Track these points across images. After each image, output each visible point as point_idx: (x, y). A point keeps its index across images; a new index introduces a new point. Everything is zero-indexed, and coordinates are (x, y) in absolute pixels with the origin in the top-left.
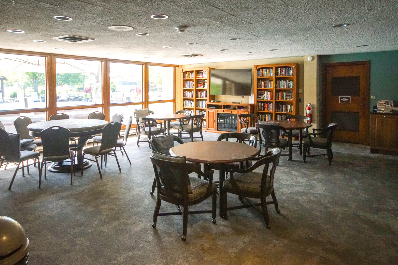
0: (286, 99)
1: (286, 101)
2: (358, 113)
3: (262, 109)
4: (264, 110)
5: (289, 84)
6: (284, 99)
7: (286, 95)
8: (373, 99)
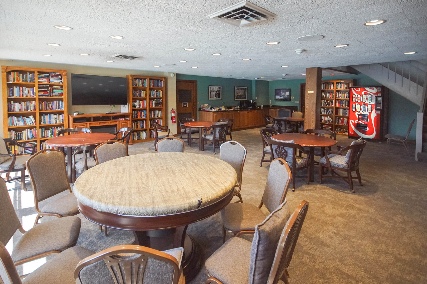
0: (155, 106)
1: (156, 108)
2: (190, 113)
3: (135, 116)
4: (137, 117)
5: (157, 94)
6: (154, 106)
7: (155, 103)
8: (198, 104)
